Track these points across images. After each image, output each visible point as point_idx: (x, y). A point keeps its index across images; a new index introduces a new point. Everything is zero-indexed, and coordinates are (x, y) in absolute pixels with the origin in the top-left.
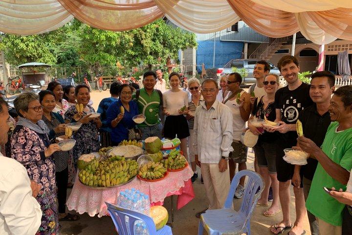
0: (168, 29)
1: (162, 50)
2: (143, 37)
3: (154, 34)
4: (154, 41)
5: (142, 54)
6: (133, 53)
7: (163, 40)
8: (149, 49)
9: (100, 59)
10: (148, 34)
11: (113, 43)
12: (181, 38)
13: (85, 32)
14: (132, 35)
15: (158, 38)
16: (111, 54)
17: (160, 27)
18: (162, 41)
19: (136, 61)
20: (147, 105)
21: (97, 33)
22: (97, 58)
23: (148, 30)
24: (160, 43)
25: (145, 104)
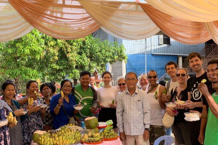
0: (95, 42)
1: (88, 63)
2: (69, 50)
3: (81, 48)
4: (81, 55)
5: (67, 69)
6: (58, 67)
7: (90, 53)
8: (74, 63)
9: (21, 74)
10: (74, 48)
11: (38, 57)
12: (109, 51)
13: (7, 46)
14: (58, 48)
15: (85, 52)
16: (33, 68)
17: (86, 41)
18: (88, 54)
19: (60, 76)
20: (83, 99)
21: (21, 47)
22: (19, 72)
23: (74, 44)
24: (87, 56)
25: (81, 99)
